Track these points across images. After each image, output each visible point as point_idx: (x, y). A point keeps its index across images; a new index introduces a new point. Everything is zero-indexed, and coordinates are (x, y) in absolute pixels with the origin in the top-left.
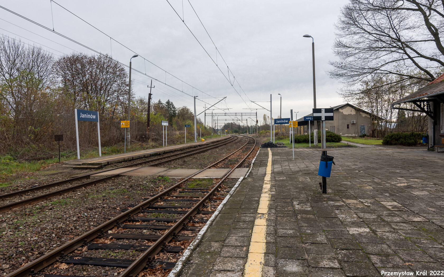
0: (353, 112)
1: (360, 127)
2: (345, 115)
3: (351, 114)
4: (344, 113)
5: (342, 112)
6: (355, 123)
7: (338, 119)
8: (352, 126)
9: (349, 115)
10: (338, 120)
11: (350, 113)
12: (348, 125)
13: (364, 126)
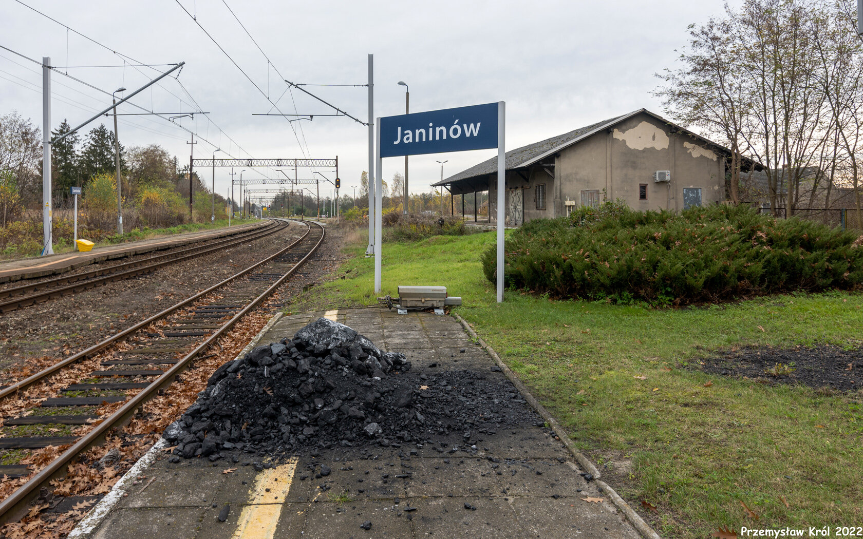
0: (662, 141)
1: (685, 195)
2: (635, 153)
3: (653, 148)
4: (628, 144)
5: (624, 141)
6: (668, 178)
7: (608, 165)
8: (655, 192)
9: (645, 150)
10: (609, 169)
11: (648, 146)
12: (643, 188)
13: (697, 189)
